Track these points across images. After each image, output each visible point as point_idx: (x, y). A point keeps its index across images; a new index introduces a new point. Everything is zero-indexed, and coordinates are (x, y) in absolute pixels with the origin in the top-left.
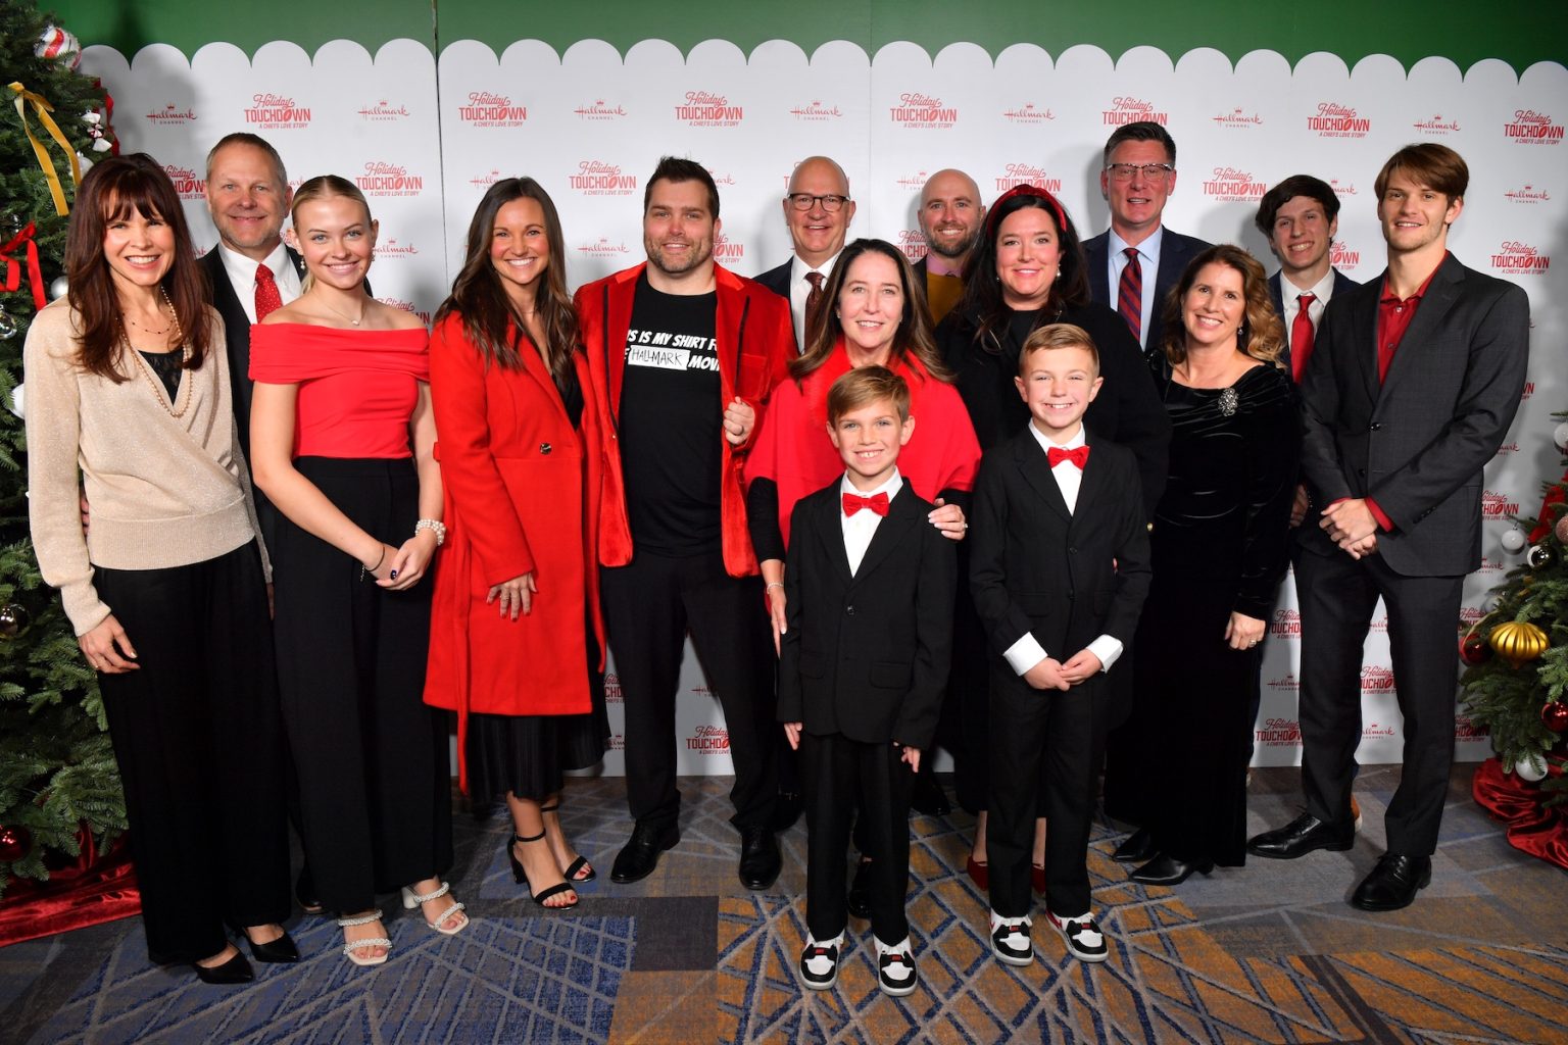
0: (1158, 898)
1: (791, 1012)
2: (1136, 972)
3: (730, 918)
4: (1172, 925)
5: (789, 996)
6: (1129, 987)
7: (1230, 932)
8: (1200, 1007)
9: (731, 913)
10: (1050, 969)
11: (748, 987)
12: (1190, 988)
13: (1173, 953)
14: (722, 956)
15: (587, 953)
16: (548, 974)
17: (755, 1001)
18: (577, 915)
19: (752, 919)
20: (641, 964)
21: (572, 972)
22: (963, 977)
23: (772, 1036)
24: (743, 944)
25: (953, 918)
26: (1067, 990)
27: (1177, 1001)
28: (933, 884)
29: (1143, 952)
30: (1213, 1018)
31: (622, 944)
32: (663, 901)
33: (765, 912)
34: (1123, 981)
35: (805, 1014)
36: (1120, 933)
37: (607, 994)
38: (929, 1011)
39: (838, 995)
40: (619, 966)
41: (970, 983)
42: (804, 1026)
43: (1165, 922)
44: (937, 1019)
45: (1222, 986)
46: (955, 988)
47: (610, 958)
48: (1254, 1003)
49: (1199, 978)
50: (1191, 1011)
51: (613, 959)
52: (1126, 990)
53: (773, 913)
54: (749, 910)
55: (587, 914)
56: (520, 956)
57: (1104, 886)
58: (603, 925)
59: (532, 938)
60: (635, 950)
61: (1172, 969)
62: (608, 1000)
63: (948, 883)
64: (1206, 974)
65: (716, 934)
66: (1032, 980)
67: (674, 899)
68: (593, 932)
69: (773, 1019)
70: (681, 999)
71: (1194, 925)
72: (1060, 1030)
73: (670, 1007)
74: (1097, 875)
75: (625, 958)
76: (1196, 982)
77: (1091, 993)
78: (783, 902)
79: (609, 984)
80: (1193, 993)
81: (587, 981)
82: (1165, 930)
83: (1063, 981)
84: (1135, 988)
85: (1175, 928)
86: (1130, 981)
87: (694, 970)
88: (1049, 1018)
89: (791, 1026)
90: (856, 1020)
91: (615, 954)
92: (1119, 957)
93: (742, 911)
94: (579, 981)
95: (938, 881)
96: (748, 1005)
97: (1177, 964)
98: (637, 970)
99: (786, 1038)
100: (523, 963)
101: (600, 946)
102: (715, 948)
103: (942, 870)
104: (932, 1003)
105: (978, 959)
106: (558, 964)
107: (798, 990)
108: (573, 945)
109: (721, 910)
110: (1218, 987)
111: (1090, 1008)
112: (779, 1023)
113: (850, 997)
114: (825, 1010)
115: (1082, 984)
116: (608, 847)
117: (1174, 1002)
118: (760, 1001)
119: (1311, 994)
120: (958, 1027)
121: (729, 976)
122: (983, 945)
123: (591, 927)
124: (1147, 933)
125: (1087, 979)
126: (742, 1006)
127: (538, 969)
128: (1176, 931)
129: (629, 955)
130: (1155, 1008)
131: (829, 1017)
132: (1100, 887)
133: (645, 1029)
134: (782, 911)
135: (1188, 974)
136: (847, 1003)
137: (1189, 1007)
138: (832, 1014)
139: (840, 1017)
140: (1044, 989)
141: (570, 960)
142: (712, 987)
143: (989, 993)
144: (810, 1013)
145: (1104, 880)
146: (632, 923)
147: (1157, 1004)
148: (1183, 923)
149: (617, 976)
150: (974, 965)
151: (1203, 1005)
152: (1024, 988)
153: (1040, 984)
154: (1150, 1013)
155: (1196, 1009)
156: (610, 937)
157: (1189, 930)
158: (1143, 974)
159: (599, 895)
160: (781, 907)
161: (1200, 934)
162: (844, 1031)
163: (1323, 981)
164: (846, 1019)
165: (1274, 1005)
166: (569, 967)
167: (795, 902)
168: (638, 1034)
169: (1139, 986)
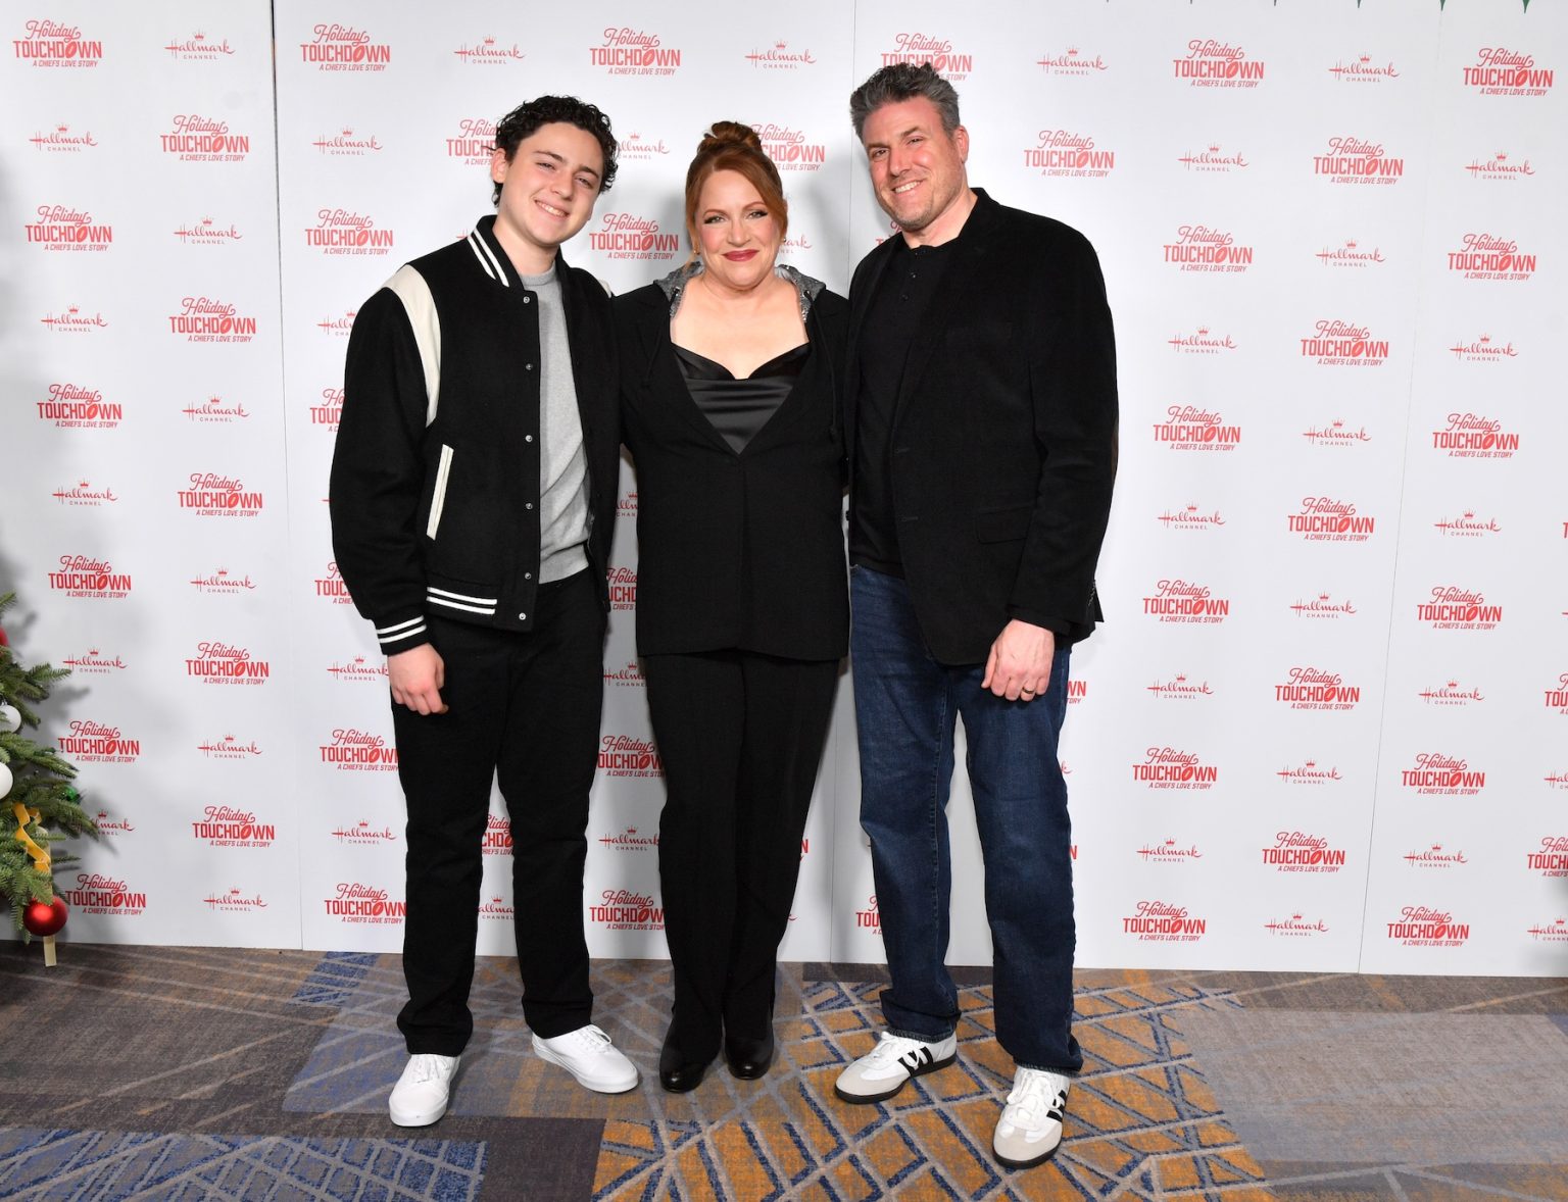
0: (1214, 1146)
3: (617, 1149)
4: (1228, 1183)
7: (1309, 1196)
9: (618, 1141)
14: (597, 1198)
19: (646, 1151)
24: (628, 1184)
25: (923, 1160)
28: (903, 1114)
32: (530, 1121)
33: (666, 1142)
36: (1152, 1190)
43: (1217, 1177)
53: (678, 1144)
54: (645, 1139)
57: (1140, 1127)
63: (925, 1114)
65: (595, 1168)
67: (543, 1120)
68: (428, 1160)
71: (1260, 1185)
74: (1134, 1111)
78: (692, 1130)
82: (1216, 1189)
85: (1230, 1187)
93: (635, 1141)
95: (909, 1111)
101: (434, 1178)
102: (590, 1189)
103: (918, 1096)
109: (605, 1138)
122: (957, 1197)
124: (1191, 1193)
128: (1232, 1192)
132: (1134, 1127)
134: (690, 1143)
145: (1141, 1119)
146: (481, 1148)
148: (1244, 1181)
157: (1251, 1191)
160: (688, 1136)
161: (1266, 1198)
167: (708, 1131)
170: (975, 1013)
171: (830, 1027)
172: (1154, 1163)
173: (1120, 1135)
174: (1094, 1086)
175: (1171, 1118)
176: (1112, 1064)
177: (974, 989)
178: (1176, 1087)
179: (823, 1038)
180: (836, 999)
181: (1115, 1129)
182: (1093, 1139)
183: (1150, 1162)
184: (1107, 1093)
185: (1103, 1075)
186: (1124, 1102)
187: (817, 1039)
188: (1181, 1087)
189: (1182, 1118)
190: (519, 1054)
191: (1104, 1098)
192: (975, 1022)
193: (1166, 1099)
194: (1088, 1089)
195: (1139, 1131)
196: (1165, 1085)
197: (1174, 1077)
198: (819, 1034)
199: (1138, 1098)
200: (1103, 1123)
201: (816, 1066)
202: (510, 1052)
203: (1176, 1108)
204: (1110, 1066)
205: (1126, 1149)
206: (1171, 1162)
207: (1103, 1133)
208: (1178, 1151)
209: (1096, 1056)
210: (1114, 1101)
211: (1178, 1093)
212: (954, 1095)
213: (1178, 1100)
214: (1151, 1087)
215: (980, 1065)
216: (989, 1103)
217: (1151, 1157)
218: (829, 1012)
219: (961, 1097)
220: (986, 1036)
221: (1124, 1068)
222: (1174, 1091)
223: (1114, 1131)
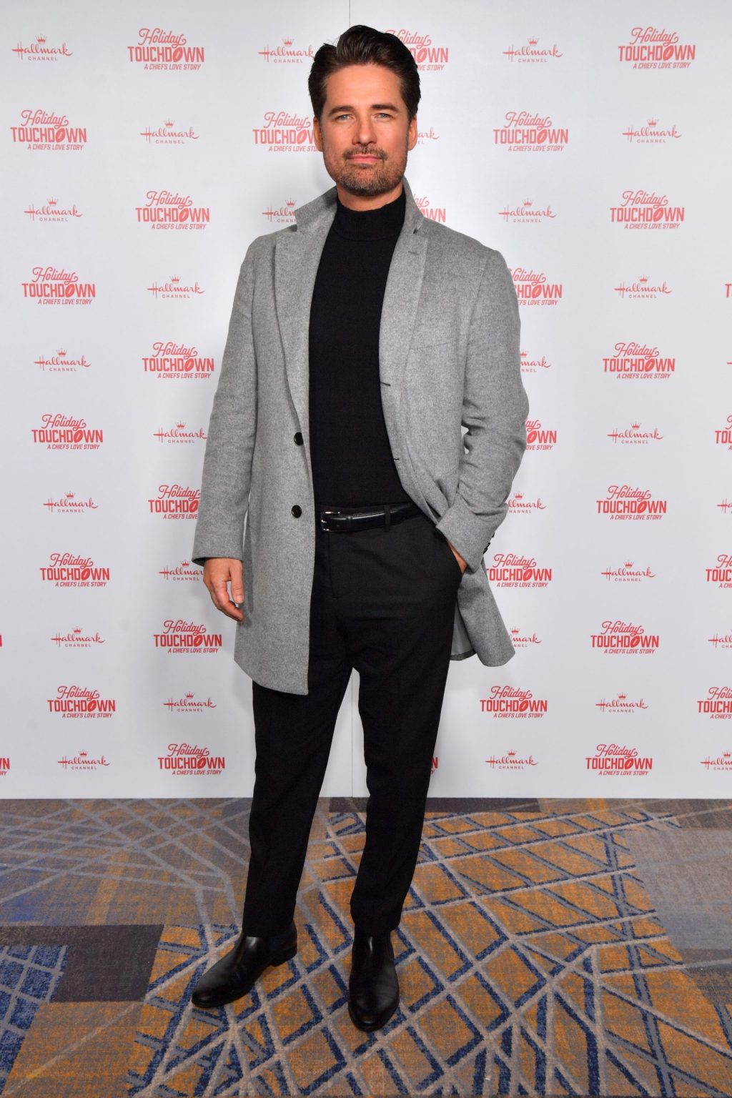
0: (645, 937)
1: (212, 1045)
2: (598, 1013)
3: (171, 948)
4: (653, 966)
5: (215, 1029)
6: (585, 1029)
7: (716, 976)
8: (659, 1055)
9: (172, 942)
10: (503, 1008)
11: (173, 1019)
12: (653, 1032)
13: (644, 996)
14: (153, 987)
15: (8, 984)
17: (177, 1033)
18: (5, 944)
19: (194, 949)
20: (61, 996)
23: (188, 1069)
24: (178, 975)
25: (412, 951)
26: (516, 1030)
27: (635, 1046)
29: (611, 993)
30: (670, 1065)
31: (47, 974)
32: (103, 928)
33: (210, 942)
34: (580, 1022)
35: (227, 1047)
36: (591, 972)
37: (20, 1026)
38: (361, 1047)
39: (267, 1029)
40: (38, 996)
41: (413, 1019)
42: (223, 1059)
43: (644, 962)
44: (367, 1055)
45: (692, 1033)
46: (395, 1024)
47: (31, 989)
48: (721, 1053)
49: (667, 1024)
50: (649, 1057)
51: (34, 989)
52: (581, 1031)
53: (219, 943)
54: (194, 940)
55: (17, 943)
57: (587, 923)
58: (31, 954)
60: (61, 979)
61: (639, 1012)
62: (19, 1032)
63: (417, 915)
64: (675, 1019)
65: (152, 964)
66: (480, 1018)
67: (114, 927)
68: (19, 961)
69: (191, 1053)
70: (99, 1030)
71: (678, 967)
72: (497, 1071)
73: (84, 1039)
74: (583, 910)
75: (47, 988)
76: (662, 1027)
77: (542, 1035)
78: (231, 931)
79: (23, 1015)
80: (655, 1040)
82: (642, 971)
83: (514, 1021)
84: (592, 1030)
85: (654, 969)
86: (588, 1022)
87: (119, 1002)
88: (489, 1057)
89: (209, 1059)
90: (281, 1053)
91: (38, 985)
92: (583, 998)
93: (185, 941)
96: (168, 1037)
97: (645, 1007)
98: (56, 1001)
99: (201, 1071)
101: (23, 976)
102: (148, 980)
103: (416, 902)
104: (366, 1039)
105: (428, 995)
107: (226, 1023)
109: (163, 939)
110: (685, 1034)
111: (536, 1049)
112: (196, 1056)
113: (280, 1031)
114: (250, 1043)
115: (535, 1024)
116: (55, 874)
117: (631, 1047)
118: (182, 1034)
120: (388, 1064)
121: (155, 1008)
122: (437, 979)
123: (18, 956)
124: (622, 973)
125: (541, 1020)
126: (161, 1038)
128: (655, 973)
129: (52, 985)
130: (608, 1053)
131: (252, 1051)
132: (582, 923)
133: (52, 1062)
134: (229, 941)
135: (655, 1019)
136: (275, 1036)
137: (646, 1053)
138: (255, 1048)
139: (263, 1051)
140: (491, 1027)
142: (134, 1019)
143: (431, 1032)
144: (233, 1046)
145: (589, 916)
146: (63, 950)
147: (611, 1048)
148: (665, 964)
149: (35, 1007)
150: (421, 1001)
151: (662, 1051)
152: (471, 1025)
153: (489, 1022)
154: (601, 1057)
155: (654, 1055)
156: (37, 967)
157: (670, 972)
158: (605, 1016)
159: (35, 923)
160: (228, 936)
161: (681, 977)
162: (264, 1065)
164: (270, 1053)
168: (44, 1067)
169: (597, 1030)
170: (464, 835)
171: (347, 848)
172: (595, 951)
173: (571, 929)
174: (553, 891)
175: (613, 915)
176: (570, 874)
177: (465, 816)
178: (619, 891)
179: (341, 857)
180: (355, 825)
181: (567, 924)
182: (548, 933)
183: (592, 950)
184: (563, 896)
185: (562, 883)
186: (576, 903)
187: (336, 858)
188: (623, 891)
189: (621, 915)
190: (97, 876)
191: (561, 901)
192: (464, 842)
193: (610, 901)
194: (549, 894)
195: (586, 926)
196: (610, 889)
197: (618, 883)
198: (338, 853)
199: (590, 901)
200: (558, 920)
201: (334, 879)
202: (90, 875)
203: (618, 908)
204: (568, 875)
205: (574, 940)
206: (610, 950)
207: (557, 927)
208: (616, 941)
209: (558, 867)
210: (568, 903)
211: (620, 896)
212: (442, 900)
213: (620, 902)
214: (599, 891)
215: (464, 876)
216: (467, 905)
217: (593, 946)
218: (347, 837)
219: (446, 901)
220: (472, 853)
221: (579, 877)
222: (617, 894)
223: (566, 926)
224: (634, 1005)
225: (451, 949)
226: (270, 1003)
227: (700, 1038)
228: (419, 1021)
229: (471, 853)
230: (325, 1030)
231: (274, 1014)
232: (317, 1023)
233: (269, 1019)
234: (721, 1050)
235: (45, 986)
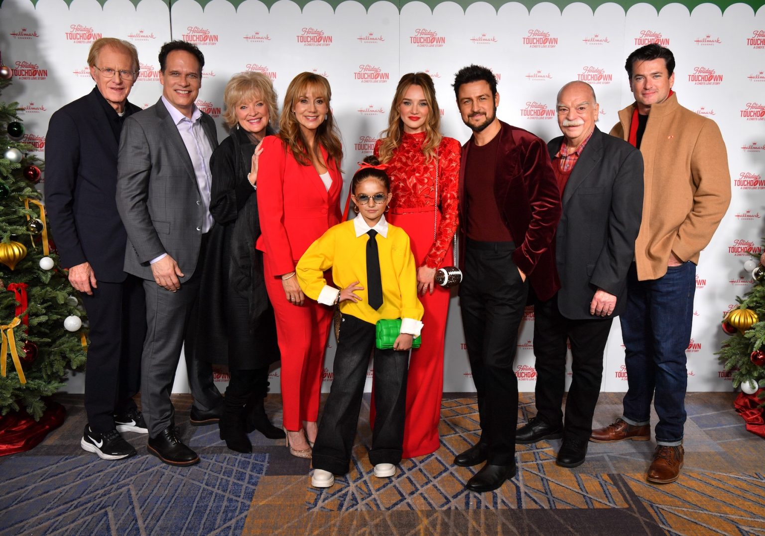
0: (542, 449)
1: (343, 492)
2: (520, 478)
5: (343, 486)
6: (515, 484)
8: (549, 493)
12: (546, 485)
13: (542, 471)
15: (244, 468)
16: (223, 477)
20: (270, 472)
21: (235, 476)
22: (432, 479)
23: (333, 501)
27: (538, 491)
29: (527, 471)
30: (554, 497)
31: (262, 465)
35: (350, 492)
37: (252, 485)
38: (412, 492)
40: (259, 473)
41: (435, 482)
42: (349, 497)
43: (542, 457)
44: (415, 495)
45: (563, 485)
46: (427, 483)
49: (552, 482)
51: (256, 471)
52: (513, 485)
56: (209, 469)
59: (216, 463)
60: (268, 467)
61: (540, 478)
62: (253, 487)
64: (557, 480)
69: (334, 495)
70: (289, 487)
72: (475, 500)
73: (283, 490)
75: (263, 470)
76: (550, 483)
79: (253, 481)
80: (547, 487)
81: (243, 480)
82: (541, 462)
84: (518, 485)
85: (546, 461)
86: (517, 481)
87: (297, 475)
88: (471, 496)
89: (343, 497)
90: (375, 495)
91: (258, 469)
94: (239, 480)
97: (542, 475)
98: (269, 475)
99: (339, 502)
100: (211, 472)
101: (250, 466)
104: (414, 489)
105: (441, 472)
106: (229, 473)
107: (348, 483)
108: (237, 464)
110: (561, 486)
112: (336, 496)
113: (374, 487)
114: (360, 491)
117: (536, 491)
119: (608, 489)
120: (425, 498)
122: (445, 466)
123: (246, 458)
124: (532, 463)
127: (218, 475)
128: (547, 463)
129: (265, 469)
130: (526, 493)
131: (362, 494)
133: (270, 498)
135: (547, 480)
136: (371, 488)
137: (543, 493)
138: (363, 493)
139: (367, 494)
141: (235, 471)
142: (305, 482)
143: (444, 486)
144: (353, 492)
146: (267, 456)
147: (527, 491)
148: (551, 459)
149: (258, 478)
150: (439, 474)
151: (551, 492)
152: (462, 484)
154: (523, 495)
155: (546, 493)
156: (256, 462)
158: (524, 480)
162: (368, 499)
163: (616, 484)
164: (370, 495)
165: (587, 493)
166: (234, 474)
168: (267, 500)
169: (521, 485)
170: (454, 407)
224: (537, 475)
225: (451, 454)
226: (368, 476)
227: (568, 487)
228: (438, 482)
229: (458, 415)
230: (395, 486)
231: (370, 480)
232: (391, 483)
233: (368, 481)
234: (577, 491)
235: (261, 469)
